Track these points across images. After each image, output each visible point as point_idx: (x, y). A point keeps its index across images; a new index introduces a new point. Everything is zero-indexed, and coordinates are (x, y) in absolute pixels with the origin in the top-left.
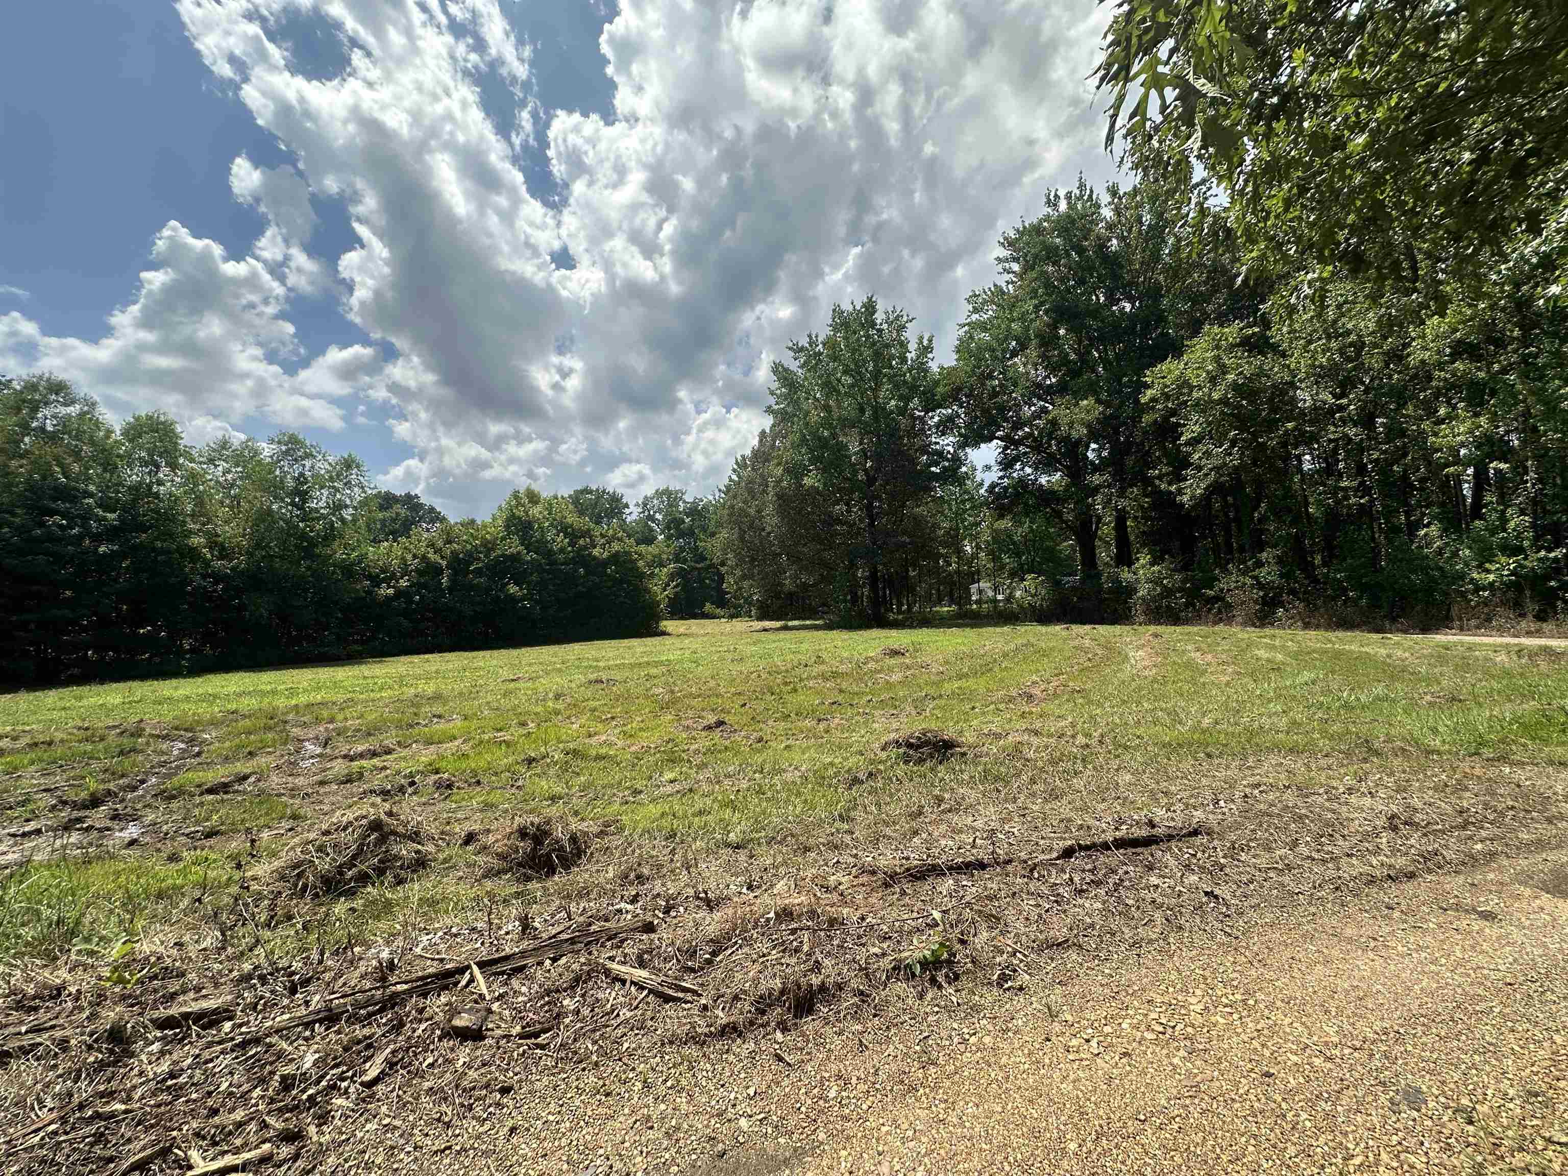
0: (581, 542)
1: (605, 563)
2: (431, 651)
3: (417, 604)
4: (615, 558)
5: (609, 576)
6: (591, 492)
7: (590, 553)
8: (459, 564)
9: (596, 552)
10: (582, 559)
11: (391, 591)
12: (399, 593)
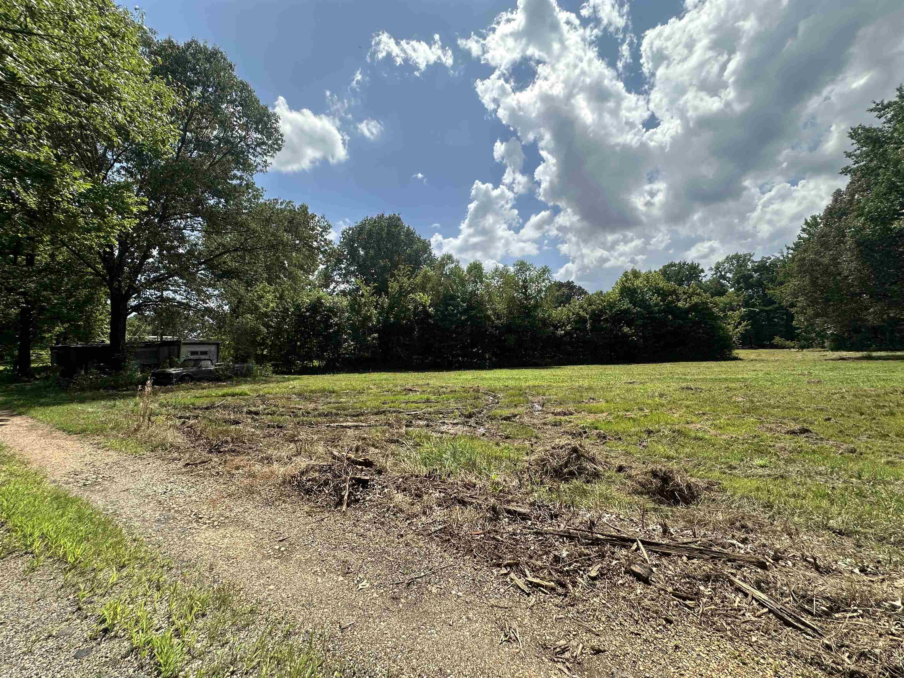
0: (670, 298)
1: (688, 311)
2: (583, 364)
3: (575, 338)
4: (694, 307)
5: (690, 319)
6: (675, 265)
7: (676, 306)
8: (596, 316)
9: (680, 304)
10: (671, 309)
11: (563, 332)
12: (567, 333)
